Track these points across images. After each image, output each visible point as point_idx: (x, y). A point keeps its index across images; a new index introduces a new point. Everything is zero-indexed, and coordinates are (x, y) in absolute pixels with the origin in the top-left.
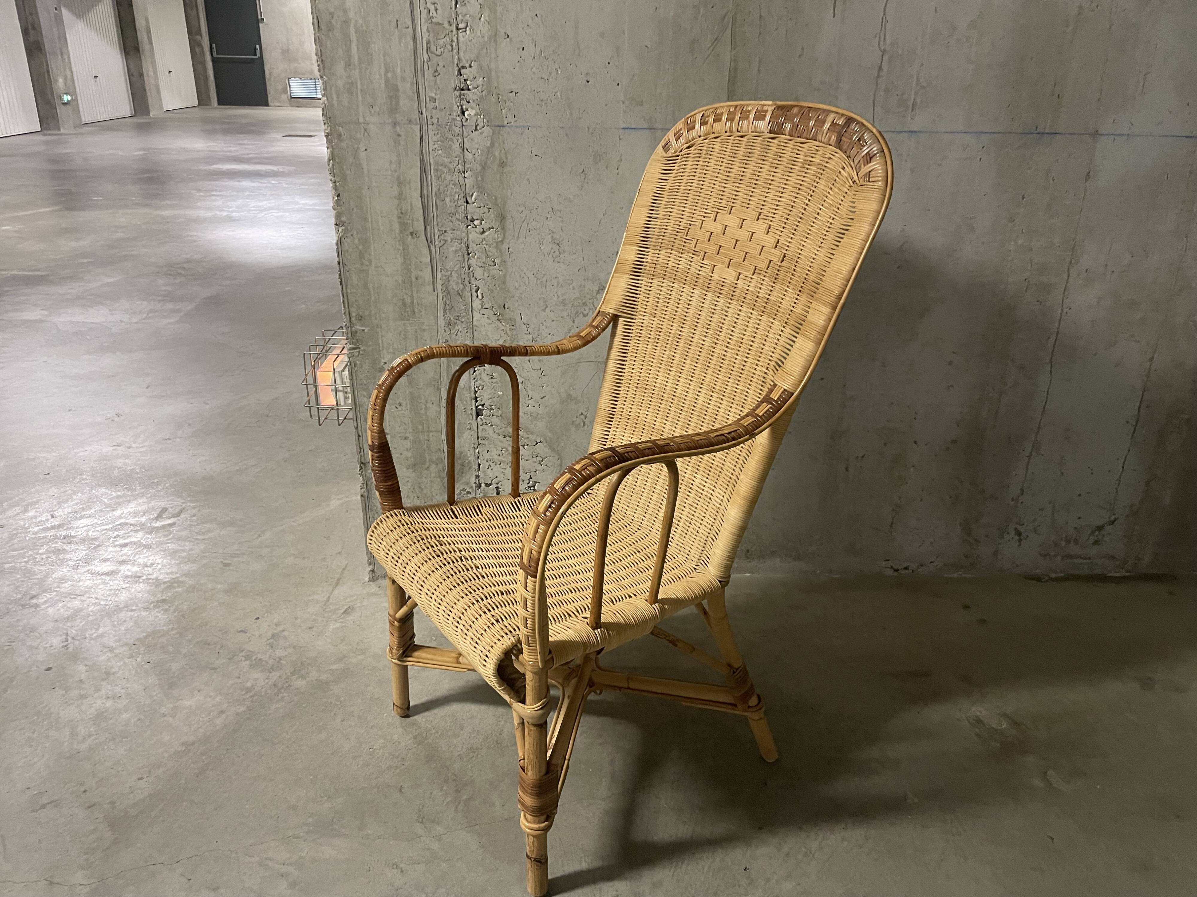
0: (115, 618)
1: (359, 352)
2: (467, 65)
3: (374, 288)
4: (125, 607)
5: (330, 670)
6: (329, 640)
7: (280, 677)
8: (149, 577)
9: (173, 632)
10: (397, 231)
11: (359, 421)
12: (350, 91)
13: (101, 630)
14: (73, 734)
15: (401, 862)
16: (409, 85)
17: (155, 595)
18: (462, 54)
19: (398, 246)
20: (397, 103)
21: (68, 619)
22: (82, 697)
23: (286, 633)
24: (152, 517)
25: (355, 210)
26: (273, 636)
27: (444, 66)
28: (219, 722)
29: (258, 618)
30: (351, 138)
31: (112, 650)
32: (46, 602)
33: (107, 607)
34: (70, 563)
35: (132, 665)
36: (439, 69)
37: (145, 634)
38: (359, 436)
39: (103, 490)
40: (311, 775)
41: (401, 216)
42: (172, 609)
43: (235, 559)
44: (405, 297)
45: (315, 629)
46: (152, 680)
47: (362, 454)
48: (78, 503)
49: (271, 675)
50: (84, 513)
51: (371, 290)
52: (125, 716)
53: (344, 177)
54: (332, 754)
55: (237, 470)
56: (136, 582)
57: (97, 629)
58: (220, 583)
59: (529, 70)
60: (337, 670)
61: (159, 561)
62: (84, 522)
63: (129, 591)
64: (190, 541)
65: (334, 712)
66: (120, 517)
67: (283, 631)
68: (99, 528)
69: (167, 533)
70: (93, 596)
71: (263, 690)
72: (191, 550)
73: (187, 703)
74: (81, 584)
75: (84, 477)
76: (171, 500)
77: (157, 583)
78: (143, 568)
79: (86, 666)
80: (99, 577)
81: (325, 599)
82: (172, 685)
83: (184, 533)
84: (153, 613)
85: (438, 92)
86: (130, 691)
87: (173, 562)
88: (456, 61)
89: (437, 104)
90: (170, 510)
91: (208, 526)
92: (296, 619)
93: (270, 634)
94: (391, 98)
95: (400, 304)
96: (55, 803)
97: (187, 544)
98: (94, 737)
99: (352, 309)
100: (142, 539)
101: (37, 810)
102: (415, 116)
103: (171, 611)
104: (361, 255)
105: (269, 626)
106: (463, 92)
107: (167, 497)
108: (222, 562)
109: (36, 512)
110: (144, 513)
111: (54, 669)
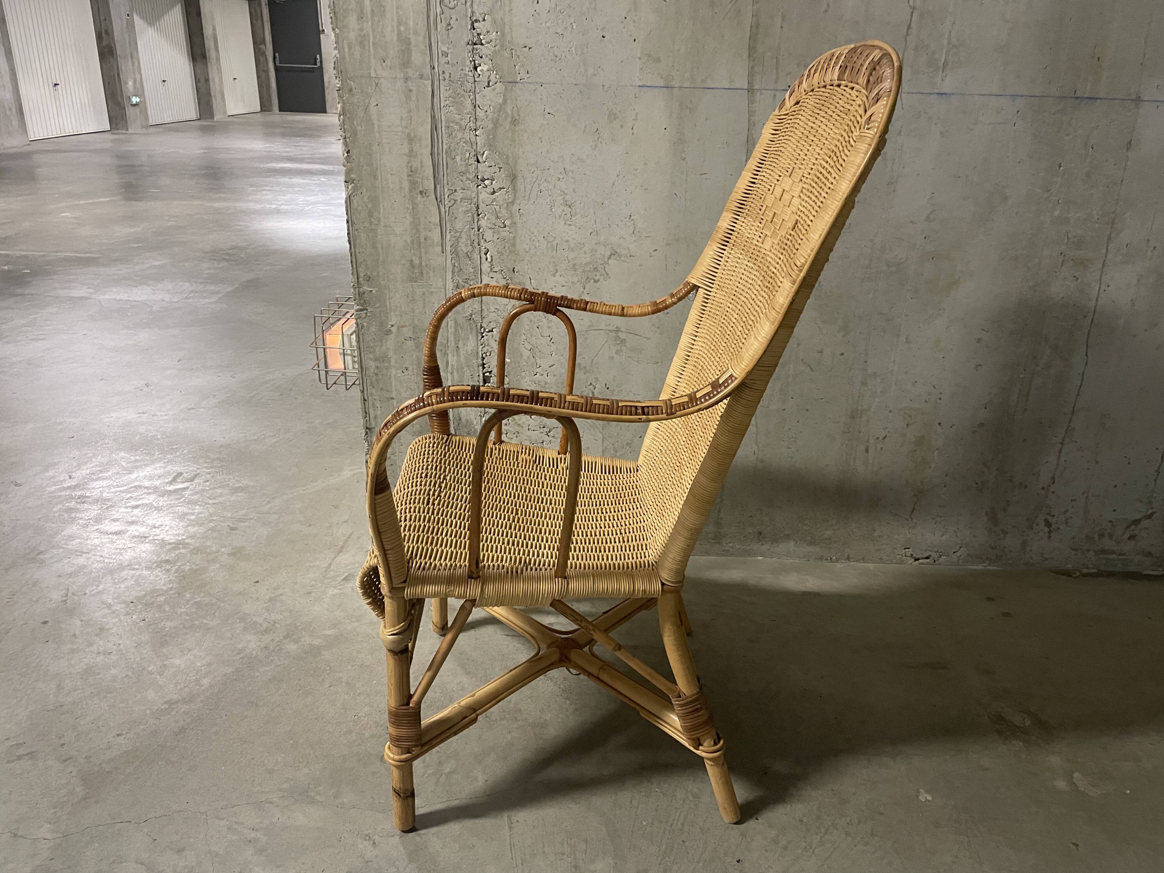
0: (116, 576)
1: (366, 314)
2: (481, 19)
3: (382, 248)
4: (128, 566)
5: (323, 635)
6: (326, 606)
7: (273, 640)
8: (156, 538)
9: (172, 592)
10: (407, 189)
11: (365, 385)
12: (362, 44)
13: (101, 587)
14: (59, 688)
15: (374, 834)
16: (421, 39)
17: (158, 555)
18: (475, 7)
19: (407, 205)
20: (410, 56)
21: (70, 575)
22: (73, 651)
23: (283, 598)
24: (167, 481)
25: (365, 166)
26: (271, 600)
27: (457, 20)
28: (206, 682)
29: (258, 582)
30: (362, 92)
31: (109, 606)
32: (52, 557)
33: (111, 565)
34: (81, 521)
35: (127, 622)
36: (452, 23)
37: (144, 593)
38: (365, 400)
39: (122, 454)
40: (292, 739)
41: (411, 173)
42: (173, 569)
43: (242, 524)
44: (414, 258)
45: (313, 594)
46: (145, 637)
47: (368, 418)
48: (97, 465)
49: (264, 638)
50: (101, 475)
51: (380, 250)
52: (113, 671)
53: (355, 133)
54: (316, 719)
55: (255, 440)
56: (143, 542)
57: (98, 586)
58: (225, 547)
59: (543, 25)
60: (330, 635)
61: (168, 523)
62: (100, 483)
63: (134, 550)
64: (200, 505)
65: (322, 677)
66: (135, 480)
67: (281, 595)
68: (113, 490)
69: (179, 497)
70: (99, 554)
71: (254, 653)
72: (201, 513)
73: (177, 662)
74: (89, 542)
75: (106, 441)
76: (187, 466)
77: (163, 543)
78: (151, 529)
79: (82, 621)
80: (107, 536)
81: (326, 565)
82: (164, 644)
83: (196, 497)
84: (154, 573)
85: (450, 46)
86: (122, 647)
87: (181, 524)
88: (469, 14)
89: (449, 58)
90: (185, 475)
91: (219, 491)
92: (296, 583)
93: (267, 597)
94: (403, 51)
95: (408, 265)
96: (31, 755)
97: (197, 507)
98: (79, 691)
99: (360, 269)
100: (154, 501)
101: (13, 761)
102: (427, 71)
103: (173, 571)
104: (370, 214)
105: (267, 589)
106: (475, 46)
107: (184, 463)
108: (229, 526)
109: (56, 472)
110: (159, 477)
111: (49, 624)
